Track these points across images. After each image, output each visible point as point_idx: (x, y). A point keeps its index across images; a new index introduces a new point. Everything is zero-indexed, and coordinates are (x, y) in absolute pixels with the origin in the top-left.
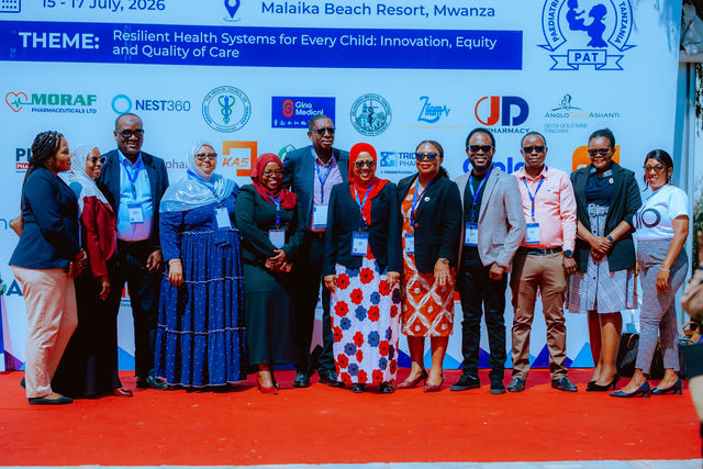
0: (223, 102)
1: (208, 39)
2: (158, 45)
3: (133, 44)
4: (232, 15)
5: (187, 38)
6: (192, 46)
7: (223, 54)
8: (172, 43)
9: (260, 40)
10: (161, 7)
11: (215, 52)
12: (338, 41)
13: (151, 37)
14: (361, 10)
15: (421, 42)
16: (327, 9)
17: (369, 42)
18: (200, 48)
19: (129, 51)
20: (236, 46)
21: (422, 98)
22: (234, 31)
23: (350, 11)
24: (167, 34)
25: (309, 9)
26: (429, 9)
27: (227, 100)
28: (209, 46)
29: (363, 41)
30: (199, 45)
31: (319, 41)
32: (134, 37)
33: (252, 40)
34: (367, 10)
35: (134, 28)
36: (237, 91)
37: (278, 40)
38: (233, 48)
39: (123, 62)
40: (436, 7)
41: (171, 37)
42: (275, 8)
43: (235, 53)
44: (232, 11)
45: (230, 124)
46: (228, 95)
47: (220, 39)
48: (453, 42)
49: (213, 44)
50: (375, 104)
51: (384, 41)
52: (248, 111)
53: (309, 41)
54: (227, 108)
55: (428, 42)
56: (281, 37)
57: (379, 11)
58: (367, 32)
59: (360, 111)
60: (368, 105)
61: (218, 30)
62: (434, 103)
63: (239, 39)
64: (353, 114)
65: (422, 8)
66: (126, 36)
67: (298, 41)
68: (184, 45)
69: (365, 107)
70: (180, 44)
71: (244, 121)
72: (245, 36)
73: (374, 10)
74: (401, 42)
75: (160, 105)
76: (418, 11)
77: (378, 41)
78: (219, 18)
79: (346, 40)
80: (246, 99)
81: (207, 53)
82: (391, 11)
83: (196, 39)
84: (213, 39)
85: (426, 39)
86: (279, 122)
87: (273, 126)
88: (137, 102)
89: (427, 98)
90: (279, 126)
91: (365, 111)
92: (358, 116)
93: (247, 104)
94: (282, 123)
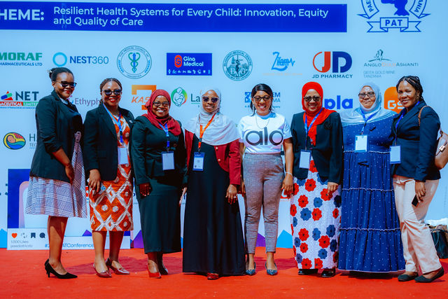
0: (132, 57)
1: (121, 12)
2: (85, 17)
3: (68, 16)
5: (106, 12)
6: (110, 17)
7: (131, 23)
8: (95, 15)
9: (158, 12)
11: (125, 22)
12: (214, 13)
13: (81, 11)
15: (273, 13)
17: (236, 13)
18: (115, 19)
19: (65, 22)
20: (141, 17)
21: (274, 53)
22: (139, 6)
24: (92, 10)
27: (134, 55)
28: (121, 17)
29: (231, 13)
30: (115, 17)
31: (200, 13)
32: (68, 11)
33: (152, 12)
35: (69, 5)
36: (142, 50)
37: (170, 12)
38: (138, 19)
39: (61, 29)
41: (95, 11)
43: (140, 22)
45: (136, 73)
46: (135, 52)
47: (129, 12)
48: (296, 12)
49: (125, 16)
50: (240, 57)
51: (247, 13)
52: (149, 63)
53: (193, 13)
54: (134, 62)
55: (279, 13)
56: (173, 11)
58: (235, 7)
59: (230, 63)
60: (236, 58)
62: (283, 57)
63: (143, 12)
64: (225, 65)
66: (63, 11)
67: (185, 13)
68: (104, 17)
69: (233, 60)
70: (101, 16)
71: (147, 70)
72: (147, 10)
74: (259, 13)
75: (87, 59)
77: (243, 13)
79: (219, 12)
80: (148, 55)
81: (120, 22)
83: (112, 12)
84: (125, 12)
85: (277, 11)
86: (172, 71)
87: (168, 74)
88: (71, 58)
89: (278, 53)
90: (172, 74)
91: (233, 63)
92: (228, 66)
93: (149, 59)
94: (174, 72)
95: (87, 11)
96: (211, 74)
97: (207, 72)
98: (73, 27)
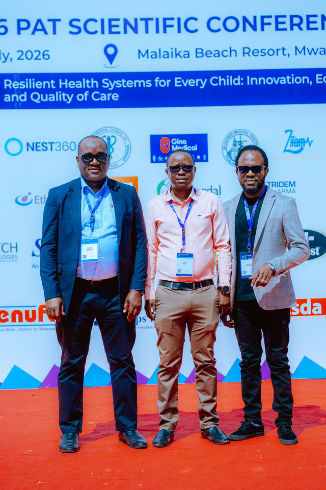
1: (90, 84)
2: (45, 91)
3: (22, 91)
4: (111, 62)
5: (71, 84)
6: (76, 91)
7: (104, 97)
8: (58, 89)
9: (137, 83)
10: (46, 57)
11: (97, 96)
12: (208, 81)
13: (39, 85)
14: (228, 53)
15: (283, 81)
16: (197, 53)
17: (236, 82)
18: (83, 93)
19: (19, 98)
20: (115, 90)
21: (286, 132)
22: (113, 76)
23: (218, 54)
24: (53, 82)
25: (182, 54)
26: (290, 50)
27: (109, 139)
28: (91, 91)
29: (231, 81)
30: (82, 91)
31: (191, 82)
32: (22, 85)
33: (130, 84)
34: (233, 53)
35: (23, 77)
36: (118, 131)
37: (153, 83)
38: (112, 92)
39: (14, 108)
40: (296, 48)
41: (57, 84)
42: (150, 54)
43: (115, 97)
44: (111, 58)
45: (112, 161)
46: (110, 134)
47: (101, 84)
48: (313, 79)
49: (95, 89)
50: (244, 138)
51: (250, 81)
52: (128, 148)
53: (181, 84)
54: (109, 147)
55: (290, 80)
56: (156, 80)
57: (244, 53)
58: (235, 73)
59: (230, 145)
60: (238, 139)
61: (99, 76)
62: (298, 135)
63: (119, 84)
64: (224, 148)
65: (283, 49)
66: (15, 85)
67: (172, 83)
68: (69, 91)
69: (235, 141)
70: (64, 90)
71: (125, 158)
72: (123, 81)
73: (240, 52)
74: (266, 81)
75: (49, 146)
76: (280, 52)
77: (245, 81)
78: (100, 65)
79: (215, 81)
80: (126, 138)
81: (89, 97)
82: (255, 53)
83: (79, 85)
84: (95, 84)
85: (288, 77)
86: (157, 157)
87: (152, 162)
88: (28, 144)
89: (292, 131)
90: (157, 161)
91: (235, 145)
92: (229, 150)
93: (127, 142)
94: (160, 159)
95: (47, 84)
96: (207, 160)
97: (202, 157)
98: (29, 105)
